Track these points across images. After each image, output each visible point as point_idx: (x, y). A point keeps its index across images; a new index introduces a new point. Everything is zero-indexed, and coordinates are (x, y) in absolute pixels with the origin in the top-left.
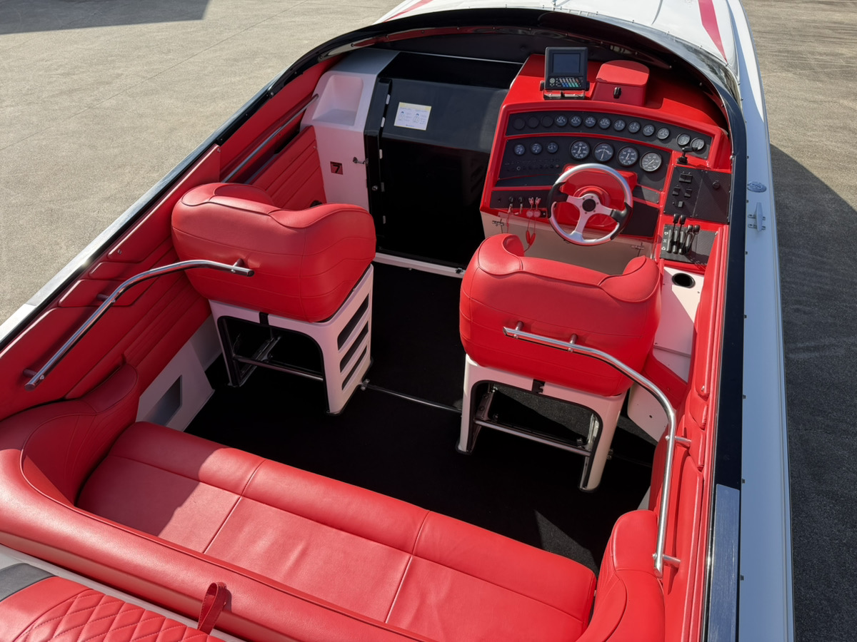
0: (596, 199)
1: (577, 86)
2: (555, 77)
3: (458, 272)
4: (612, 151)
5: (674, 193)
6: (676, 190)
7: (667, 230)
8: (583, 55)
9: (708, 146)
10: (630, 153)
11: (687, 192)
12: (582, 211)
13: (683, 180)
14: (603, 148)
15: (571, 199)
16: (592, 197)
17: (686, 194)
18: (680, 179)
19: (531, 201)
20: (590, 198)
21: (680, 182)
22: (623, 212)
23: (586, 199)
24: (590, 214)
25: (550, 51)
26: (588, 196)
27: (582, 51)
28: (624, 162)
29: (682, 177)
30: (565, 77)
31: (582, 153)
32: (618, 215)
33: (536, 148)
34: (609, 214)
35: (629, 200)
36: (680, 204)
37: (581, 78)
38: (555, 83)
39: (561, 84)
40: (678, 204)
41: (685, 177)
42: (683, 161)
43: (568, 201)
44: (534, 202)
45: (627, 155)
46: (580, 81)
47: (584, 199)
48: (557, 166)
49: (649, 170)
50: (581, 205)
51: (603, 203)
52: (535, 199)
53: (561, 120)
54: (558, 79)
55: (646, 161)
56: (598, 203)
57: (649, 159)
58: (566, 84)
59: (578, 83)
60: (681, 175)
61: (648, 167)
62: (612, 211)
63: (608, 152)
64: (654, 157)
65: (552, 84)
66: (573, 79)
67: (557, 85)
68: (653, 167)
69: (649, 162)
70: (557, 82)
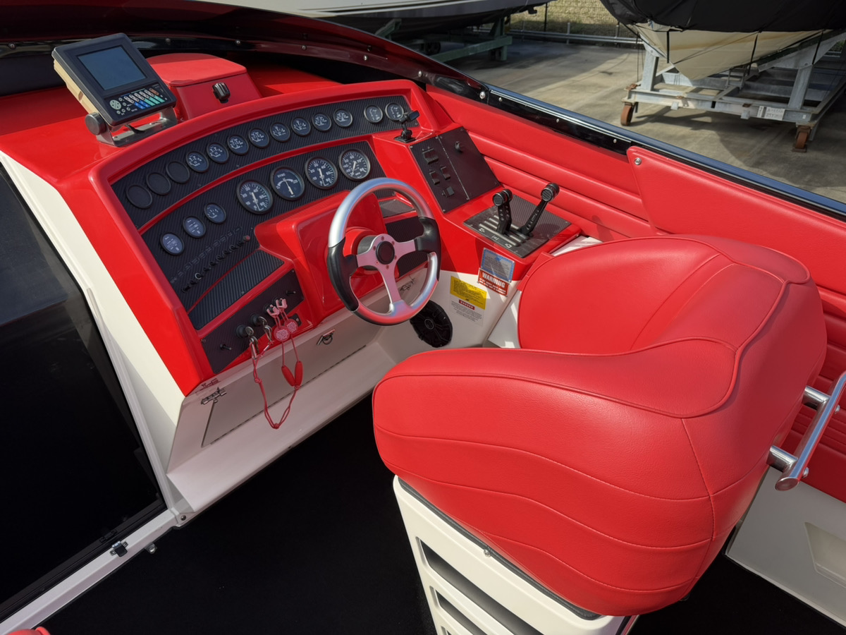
1: (162, 101)
3: (121, 551)
4: (296, 176)
5: (434, 181)
6: (433, 176)
7: (477, 227)
9: (406, 108)
10: (320, 167)
11: (444, 172)
12: (381, 268)
13: (430, 160)
14: (281, 179)
15: (361, 260)
16: (382, 239)
17: (445, 176)
19: (274, 312)
20: (380, 241)
21: (429, 163)
23: (376, 246)
24: (393, 264)
25: (69, 53)
26: (376, 241)
28: (321, 184)
29: (427, 156)
31: (261, 200)
32: (426, 241)
33: (194, 227)
34: (414, 250)
36: (450, 191)
38: (123, 107)
39: (133, 106)
40: (447, 192)
41: (430, 154)
42: (408, 138)
43: (360, 265)
45: (318, 172)
47: (374, 248)
48: (248, 238)
49: (360, 178)
51: (400, 239)
52: (276, 304)
53: (195, 162)
54: (123, 98)
55: (347, 168)
56: (393, 242)
57: (347, 163)
58: (142, 103)
59: (159, 96)
60: (425, 154)
61: (356, 174)
62: (416, 241)
63: (292, 181)
64: (351, 158)
65: (120, 110)
66: (146, 91)
67: (128, 109)
68: (361, 170)
69: (352, 167)
70: (124, 104)
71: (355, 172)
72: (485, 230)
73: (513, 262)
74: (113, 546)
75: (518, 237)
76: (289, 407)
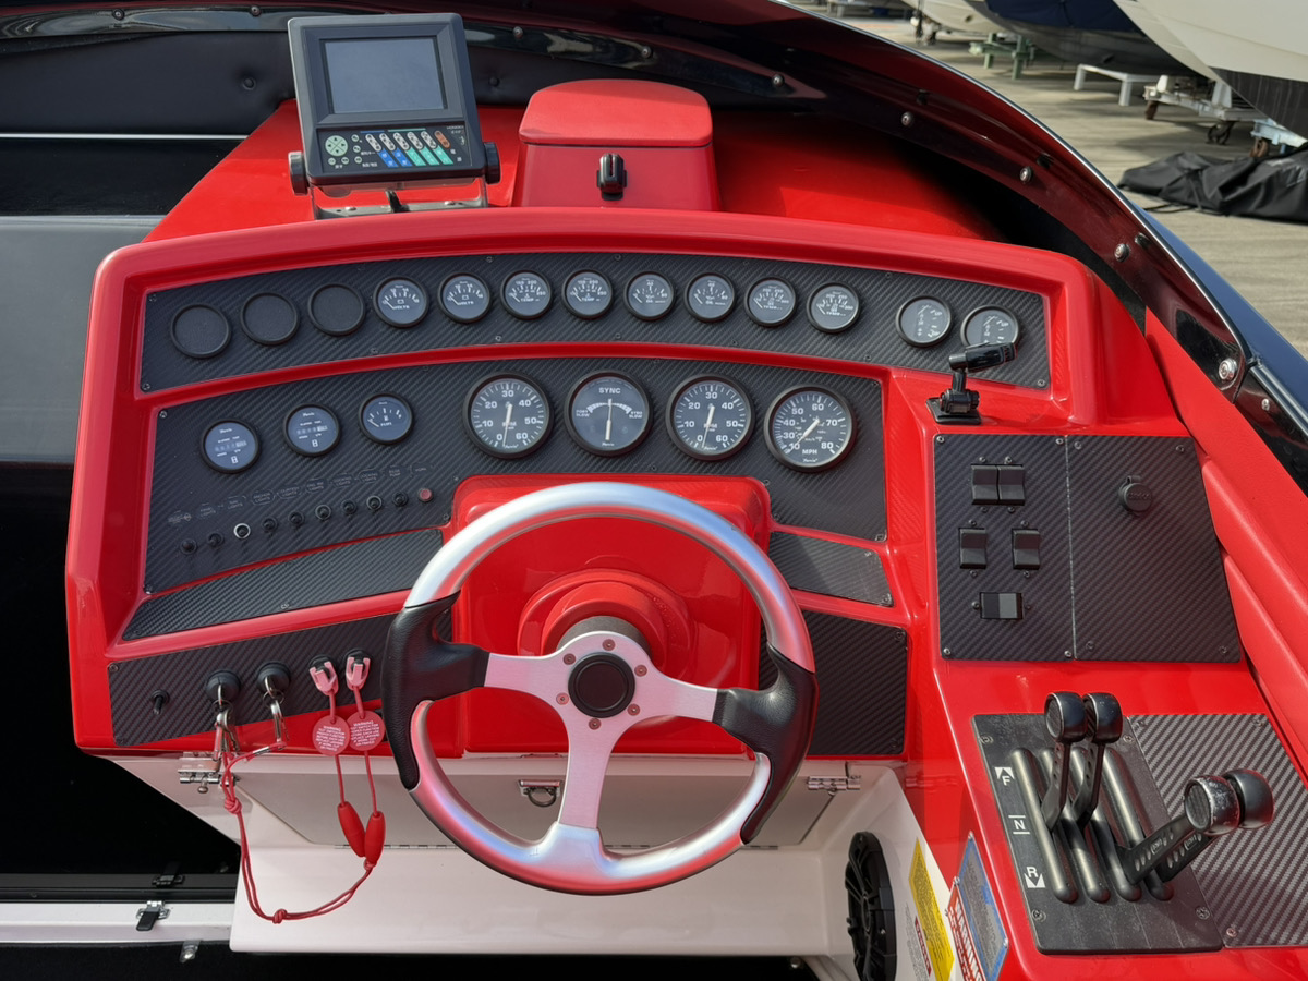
0: (630, 651)
1: (446, 160)
2: (344, 130)
4: (642, 402)
5: (965, 556)
6: (969, 542)
7: (999, 755)
8: (446, 38)
9: (1033, 331)
10: (718, 403)
11: (1023, 543)
12: (572, 718)
13: (987, 493)
14: (604, 398)
15: (503, 671)
16: (609, 644)
17: (1020, 557)
18: (978, 492)
19: (324, 684)
20: (600, 648)
21: (978, 502)
22: (773, 696)
23: (580, 657)
24: (617, 725)
25: (307, 32)
26: (585, 641)
27: (443, 25)
28: (700, 445)
29: (980, 479)
30: (386, 127)
31: (521, 427)
32: (751, 713)
33: (312, 430)
34: (709, 717)
35: (790, 640)
36: (1008, 606)
37: (455, 130)
38: (350, 154)
39: (375, 157)
40: (996, 605)
41: (997, 479)
42: (962, 411)
43: (492, 680)
44: (342, 680)
45: (705, 411)
46: (454, 142)
47: (568, 659)
48: (426, 494)
49: (807, 463)
50: (563, 687)
52: (340, 670)
53: (401, 301)
54: (362, 137)
55: (790, 429)
56: (642, 670)
57: (797, 417)
58: (399, 154)
59: (447, 151)
60: (977, 471)
61: (805, 452)
62: (721, 698)
63: (628, 409)
64: (814, 407)
65: (338, 159)
66: (424, 135)
67: (358, 160)
68: (824, 446)
69: (803, 431)
70: (357, 149)
71: (805, 445)
72: (1017, 780)
73: (1007, 941)
74: (149, 902)
75: (1102, 869)
76: (353, 891)
